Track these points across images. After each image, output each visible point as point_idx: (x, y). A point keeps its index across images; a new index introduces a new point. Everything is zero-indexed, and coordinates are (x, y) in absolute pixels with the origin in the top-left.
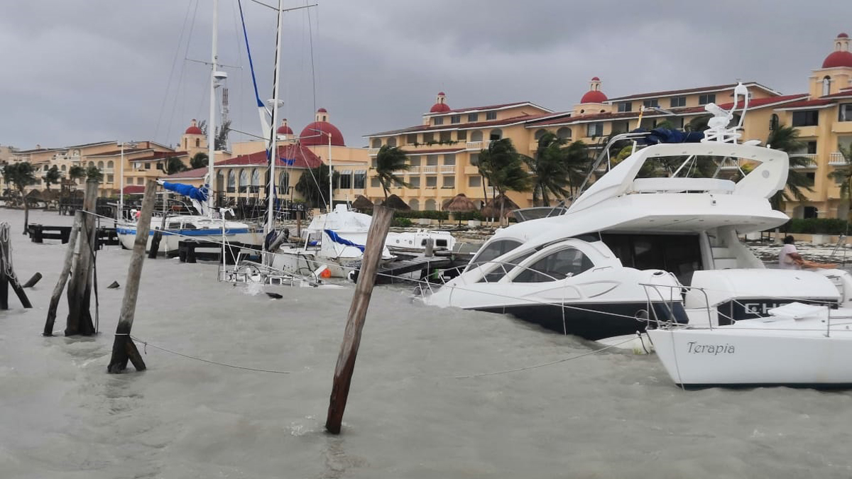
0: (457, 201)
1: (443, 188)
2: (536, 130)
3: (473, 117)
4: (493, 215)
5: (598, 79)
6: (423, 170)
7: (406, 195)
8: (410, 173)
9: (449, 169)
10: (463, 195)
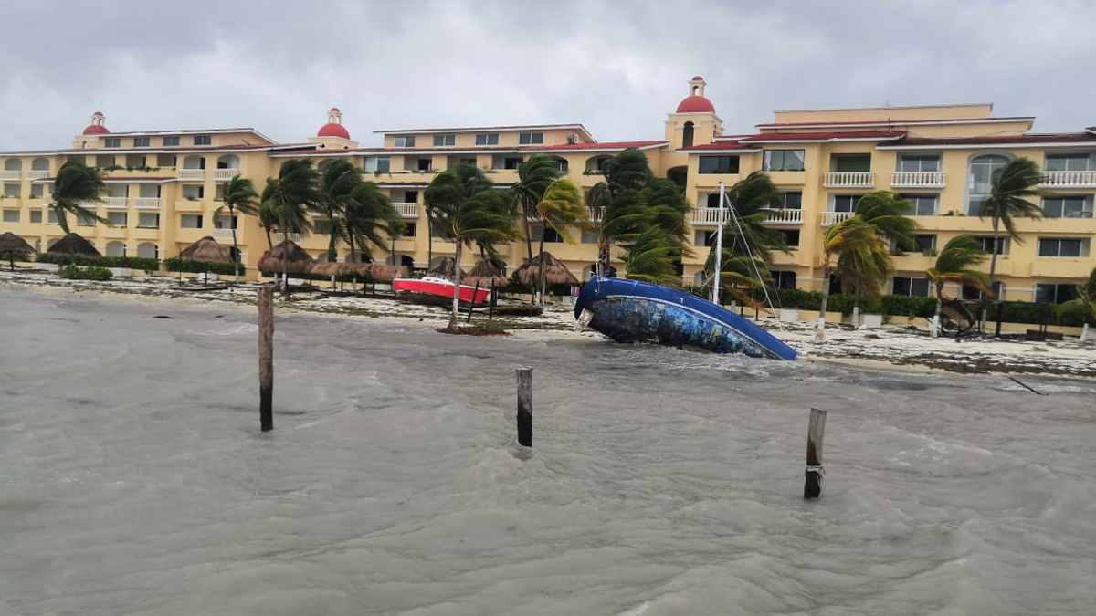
0: (204, 246)
1: (138, 227)
2: (283, 161)
3: (171, 139)
4: (284, 270)
5: (337, 110)
6: (134, 203)
7: (99, 235)
8: (108, 207)
9: (150, 204)
10: (211, 239)
